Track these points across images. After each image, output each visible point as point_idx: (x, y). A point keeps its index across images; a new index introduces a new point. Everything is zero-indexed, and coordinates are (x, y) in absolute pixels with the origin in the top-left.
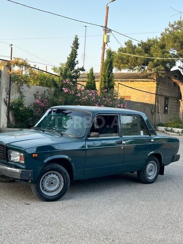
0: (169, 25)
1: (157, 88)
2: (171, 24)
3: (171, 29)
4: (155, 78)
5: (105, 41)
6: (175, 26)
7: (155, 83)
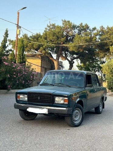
0: (47, 26)
1: (41, 63)
2: (48, 25)
3: (48, 28)
4: (40, 57)
5: (18, 33)
6: (51, 27)
7: (40, 60)
